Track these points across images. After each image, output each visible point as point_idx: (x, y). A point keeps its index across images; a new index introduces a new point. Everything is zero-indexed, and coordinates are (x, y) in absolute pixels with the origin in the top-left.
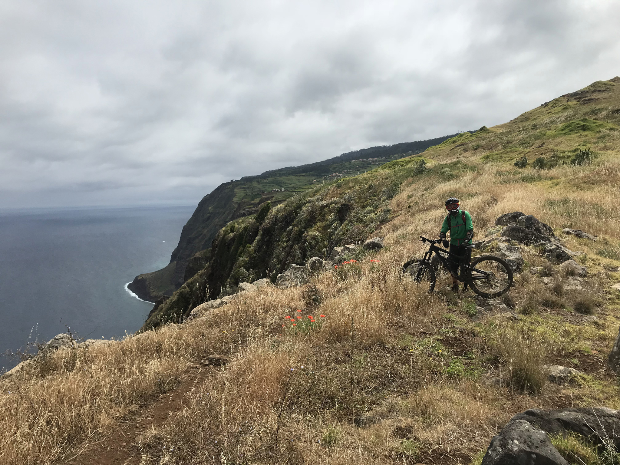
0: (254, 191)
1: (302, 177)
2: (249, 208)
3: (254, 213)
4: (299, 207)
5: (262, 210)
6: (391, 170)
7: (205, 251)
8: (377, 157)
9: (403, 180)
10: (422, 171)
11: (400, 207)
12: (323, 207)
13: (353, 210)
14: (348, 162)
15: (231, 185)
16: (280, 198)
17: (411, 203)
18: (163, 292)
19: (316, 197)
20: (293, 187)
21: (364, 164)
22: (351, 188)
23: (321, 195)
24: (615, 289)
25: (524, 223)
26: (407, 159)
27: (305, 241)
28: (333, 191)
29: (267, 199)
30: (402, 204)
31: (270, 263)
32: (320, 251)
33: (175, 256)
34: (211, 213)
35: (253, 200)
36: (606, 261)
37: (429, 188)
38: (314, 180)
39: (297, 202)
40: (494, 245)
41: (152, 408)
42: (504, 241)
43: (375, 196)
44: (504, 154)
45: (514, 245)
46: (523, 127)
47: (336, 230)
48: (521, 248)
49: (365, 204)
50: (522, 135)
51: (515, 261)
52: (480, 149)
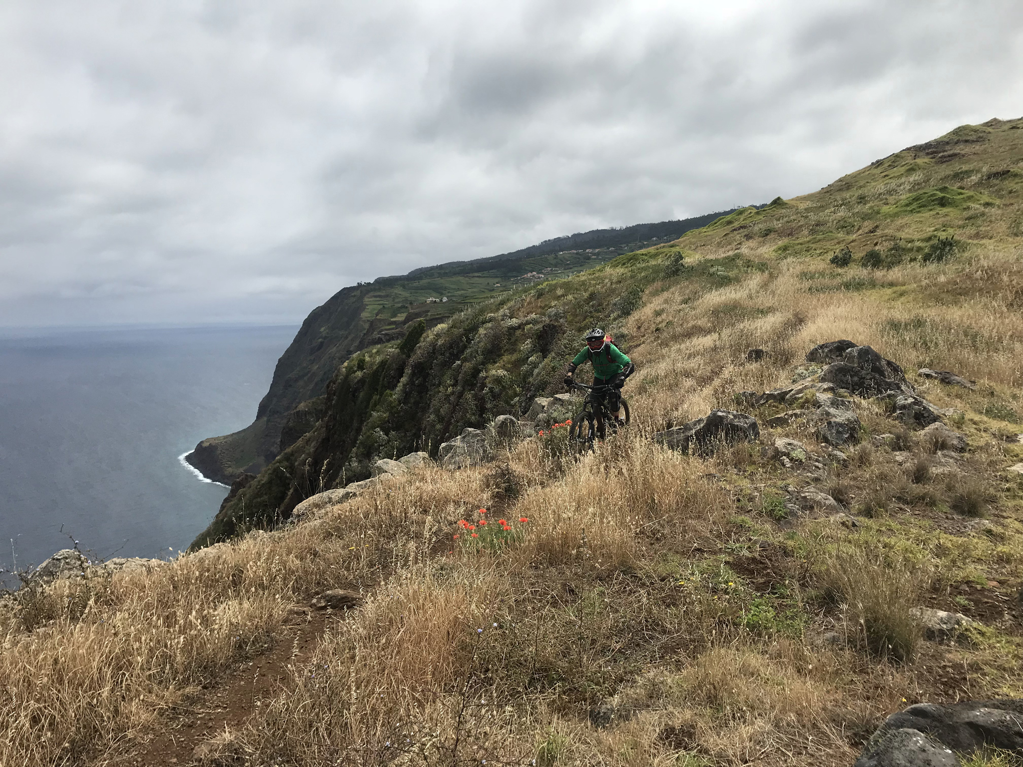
0: (397, 300)
1: (477, 279)
2: (387, 329)
3: (397, 338)
4: (474, 329)
5: (411, 334)
6: (626, 269)
7: (314, 400)
8: (600, 246)
9: (647, 285)
10: (678, 270)
11: (642, 330)
12: (512, 329)
13: (564, 334)
14: (553, 255)
15: (359, 292)
16: (440, 314)
17: (660, 323)
18: (245, 468)
19: (501, 312)
20: (461, 295)
21: (578, 258)
22: (559, 297)
23: (508, 309)
24: (1016, 473)
25: (856, 360)
26: (652, 250)
27: (483, 386)
28: (529, 303)
29: (418, 315)
30: (646, 324)
31: (425, 422)
32: (508, 403)
33: (264, 408)
34: (325, 338)
35: (395, 316)
36: (996, 425)
37: (690, 299)
38: (497, 283)
39: (469, 321)
40: (808, 396)
41: (225, 690)
42: (825, 390)
43: (598, 311)
44: (813, 243)
45: (843, 397)
46: (843, 200)
47: (536, 367)
48: (854, 402)
49: (583, 324)
50: (842, 213)
51: (847, 425)
52: (772, 236)
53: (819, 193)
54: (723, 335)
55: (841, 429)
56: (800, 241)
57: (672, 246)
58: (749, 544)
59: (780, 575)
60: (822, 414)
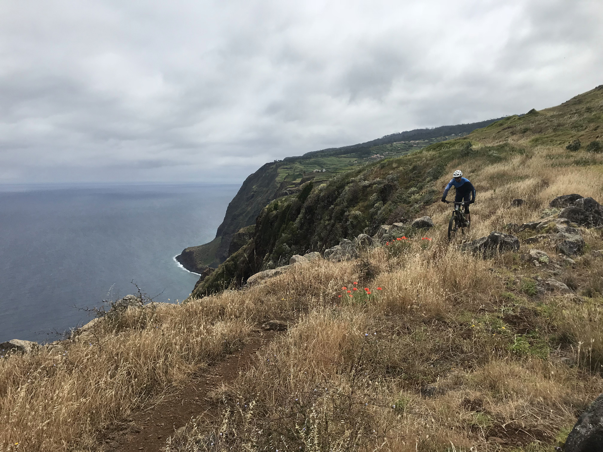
0: (296, 171)
1: (343, 158)
2: (290, 188)
3: (297, 192)
4: (342, 187)
5: (304, 190)
6: (436, 153)
7: (248, 227)
8: (419, 139)
9: (449, 162)
10: (468, 153)
12: (365, 187)
13: (396, 190)
15: (275, 165)
16: (322, 179)
18: (209, 265)
19: (359, 177)
20: (334, 168)
21: (405, 146)
22: (394, 168)
25: (582, 206)
26: (452, 141)
27: (347, 220)
28: (376, 172)
29: (308, 179)
33: (220, 231)
34: (255, 192)
35: (295, 180)
37: (475, 169)
38: (355, 161)
39: (339, 182)
40: (551, 226)
41: (220, 367)
42: (562, 223)
43: (419, 177)
44: (555, 137)
45: (574, 227)
46: (576, 110)
47: (378, 210)
48: (581, 230)
49: (408, 185)
50: (575, 118)
51: (576, 243)
52: (528, 133)
53: (560, 106)
54: (497, 191)
55: (572, 245)
56: (547, 136)
57: (465, 139)
58: (514, 308)
59: (533, 326)
60: (560, 236)
